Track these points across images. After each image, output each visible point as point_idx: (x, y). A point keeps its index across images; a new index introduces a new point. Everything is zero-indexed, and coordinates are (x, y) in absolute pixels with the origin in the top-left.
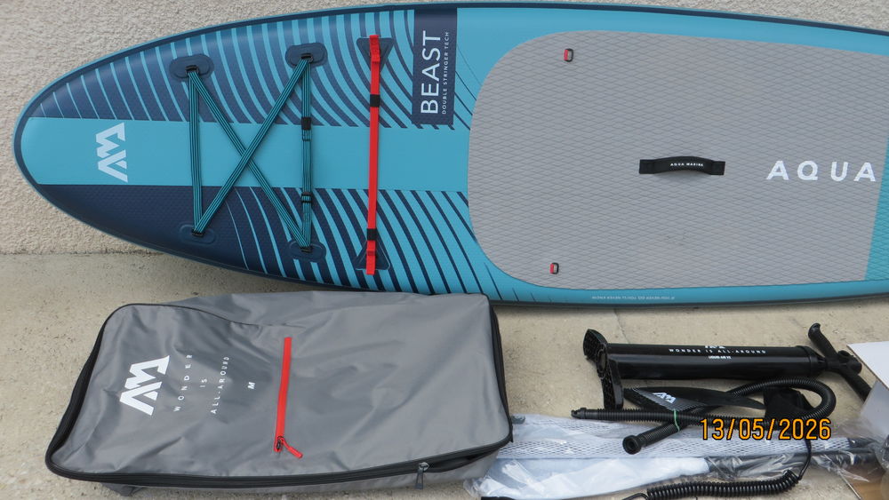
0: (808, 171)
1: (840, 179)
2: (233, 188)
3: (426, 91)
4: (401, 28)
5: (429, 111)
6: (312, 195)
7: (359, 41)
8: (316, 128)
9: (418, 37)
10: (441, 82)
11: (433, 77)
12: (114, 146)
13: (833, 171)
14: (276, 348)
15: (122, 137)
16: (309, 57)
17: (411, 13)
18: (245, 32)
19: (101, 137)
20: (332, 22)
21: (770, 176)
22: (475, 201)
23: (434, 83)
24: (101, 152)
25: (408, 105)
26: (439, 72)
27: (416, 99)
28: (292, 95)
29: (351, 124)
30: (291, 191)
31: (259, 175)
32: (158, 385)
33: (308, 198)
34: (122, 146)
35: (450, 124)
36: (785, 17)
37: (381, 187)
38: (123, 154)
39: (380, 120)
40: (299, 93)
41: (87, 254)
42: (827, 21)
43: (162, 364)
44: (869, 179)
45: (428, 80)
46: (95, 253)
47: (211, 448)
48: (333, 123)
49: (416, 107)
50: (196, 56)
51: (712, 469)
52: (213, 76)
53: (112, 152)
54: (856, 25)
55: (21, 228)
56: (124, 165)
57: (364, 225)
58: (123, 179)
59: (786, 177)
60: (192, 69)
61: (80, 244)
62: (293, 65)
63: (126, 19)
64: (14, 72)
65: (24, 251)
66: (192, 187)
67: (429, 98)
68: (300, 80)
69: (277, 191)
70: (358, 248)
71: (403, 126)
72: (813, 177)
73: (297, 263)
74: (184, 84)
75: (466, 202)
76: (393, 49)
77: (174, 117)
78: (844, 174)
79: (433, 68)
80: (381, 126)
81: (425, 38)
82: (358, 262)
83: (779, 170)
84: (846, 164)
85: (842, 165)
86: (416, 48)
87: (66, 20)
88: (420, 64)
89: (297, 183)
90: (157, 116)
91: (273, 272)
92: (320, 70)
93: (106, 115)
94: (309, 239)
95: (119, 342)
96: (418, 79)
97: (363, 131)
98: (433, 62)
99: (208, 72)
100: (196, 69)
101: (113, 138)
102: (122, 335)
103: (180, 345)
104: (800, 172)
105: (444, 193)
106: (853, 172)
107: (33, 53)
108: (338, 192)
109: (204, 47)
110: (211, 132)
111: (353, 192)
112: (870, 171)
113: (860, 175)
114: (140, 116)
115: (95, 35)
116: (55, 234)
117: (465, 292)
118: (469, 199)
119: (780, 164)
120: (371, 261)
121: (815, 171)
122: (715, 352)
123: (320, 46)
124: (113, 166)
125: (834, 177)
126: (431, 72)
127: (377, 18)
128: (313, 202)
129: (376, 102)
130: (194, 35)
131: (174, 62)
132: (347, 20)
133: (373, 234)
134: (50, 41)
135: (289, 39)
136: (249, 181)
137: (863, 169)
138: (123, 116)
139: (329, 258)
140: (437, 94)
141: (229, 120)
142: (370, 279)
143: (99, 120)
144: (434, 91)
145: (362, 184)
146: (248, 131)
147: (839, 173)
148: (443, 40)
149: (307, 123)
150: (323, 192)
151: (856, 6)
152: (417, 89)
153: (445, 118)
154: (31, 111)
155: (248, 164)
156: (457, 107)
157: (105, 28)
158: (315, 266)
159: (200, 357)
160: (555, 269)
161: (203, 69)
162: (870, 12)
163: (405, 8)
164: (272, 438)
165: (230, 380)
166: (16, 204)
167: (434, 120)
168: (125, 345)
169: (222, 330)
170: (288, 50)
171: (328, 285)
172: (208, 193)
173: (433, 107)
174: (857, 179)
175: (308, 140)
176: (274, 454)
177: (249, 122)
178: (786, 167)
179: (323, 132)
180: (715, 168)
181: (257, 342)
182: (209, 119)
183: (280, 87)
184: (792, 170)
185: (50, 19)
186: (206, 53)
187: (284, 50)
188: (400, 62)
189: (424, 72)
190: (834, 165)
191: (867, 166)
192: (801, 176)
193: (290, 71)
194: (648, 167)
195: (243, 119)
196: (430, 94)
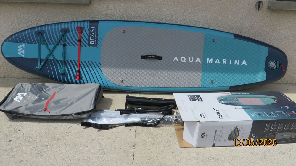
0: (183, 59)
1: (192, 62)
2: (47, 59)
3: (91, 39)
4: (86, 25)
5: (92, 43)
6: (65, 61)
7: (77, 28)
8: (66, 46)
9: (90, 27)
10: (95, 37)
11: (93, 36)
12: (22, 49)
13: (190, 60)
14: (52, 94)
15: (24, 47)
16: (65, 31)
17: (89, 22)
18: (52, 25)
19: (19, 47)
20: (71, 24)
21: (174, 61)
22: (102, 64)
23: (93, 37)
24: (19, 50)
25: (87, 42)
26: (94, 35)
27: (89, 41)
28: (61, 39)
29: (74, 46)
30: (60, 60)
31: (54, 57)
32: (23, 97)
33: (64, 62)
34: (24, 49)
35: (97, 46)
36: (180, 24)
37: (81, 60)
38: (24, 51)
39: (81, 45)
40: (63, 39)
41: (19, 78)
42: (191, 25)
43: (25, 94)
44: (199, 62)
45: (92, 37)
46: (21, 78)
47: (30, 109)
48: (70, 45)
49: (89, 42)
50: (41, 30)
51: (141, 120)
52: (44, 35)
53: (21, 50)
54: (199, 26)
55: (4, 71)
56: (24, 53)
57: (77, 69)
58: (23, 56)
59: (178, 61)
60: (40, 33)
61: (18, 76)
62: (62, 33)
63: (29, 23)
64: (5, 34)
65: (5, 77)
66: (38, 59)
67: (92, 41)
68: (63, 36)
69: (57, 60)
70: (75, 74)
71: (86, 46)
72: (185, 61)
73: (61, 77)
74: (38, 36)
75: (100, 64)
76: (84, 30)
77: (35, 43)
78: (193, 60)
79: (93, 34)
80: (81, 47)
81: (91, 27)
82: (75, 77)
83: (176, 59)
84: (193, 58)
85: (192, 59)
86: (89, 29)
87: (16, 23)
88: (90, 33)
89: (62, 59)
90: (32, 43)
91: (56, 79)
92: (68, 34)
93: (21, 42)
94: (64, 72)
95: (17, 89)
96: (89, 36)
97: (77, 47)
98: (93, 32)
99: (43, 34)
100: (41, 33)
101: (22, 47)
102: (18, 88)
103: (30, 91)
104: (181, 60)
105: (92, 62)
106: (195, 60)
107: (9, 30)
108: (71, 61)
109: (43, 29)
110: (43, 46)
111: (74, 61)
112: (199, 60)
113: (197, 61)
114: (28, 43)
115: (23, 27)
116: (12, 73)
117: (95, 83)
118: (101, 64)
119: (176, 58)
120: (78, 77)
121: (185, 60)
122: (153, 99)
123: (68, 29)
124: (21, 53)
125: (190, 61)
126: (92, 35)
127: (81, 23)
128: (65, 63)
129: (80, 41)
130: (41, 26)
131: (36, 31)
132: (74, 23)
133: (79, 71)
134: (13, 28)
135: (61, 27)
136: (51, 58)
137: (197, 59)
138: (24, 43)
139: (69, 76)
140: (94, 40)
141: (47, 44)
142: (78, 81)
143: (19, 43)
144: (93, 39)
145: (76, 59)
146: (51, 47)
147: (191, 60)
148: (95, 28)
149: (64, 45)
150: (68, 61)
151: (197, 22)
152: (89, 38)
153: (96, 45)
154: (5, 41)
155: (51, 54)
156: (98, 43)
157: (25, 25)
158: (65, 78)
159: (33, 93)
160: (122, 81)
161: (42, 33)
162: (201, 23)
163: (87, 21)
164: (44, 108)
165: (38, 97)
166: (4, 65)
167: (93, 45)
168: (18, 90)
169: (41, 89)
170: (61, 29)
171: (69, 83)
172: (41, 60)
173: (93, 43)
174: (196, 62)
175: (65, 49)
176: (43, 112)
177: (52, 45)
178: (178, 58)
179: (68, 47)
180: (160, 58)
181: (48, 93)
182: (43, 44)
183: (59, 37)
184: (179, 59)
185: (13, 23)
186: (43, 30)
187: (60, 29)
188: (85, 32)
189: (91, 35)
190: (190, 58)
191: (198, 59)
192: (182, 61)
193: (61, 34)
194: (143, 57)
195: (50, 44)
196: (92, 39)
